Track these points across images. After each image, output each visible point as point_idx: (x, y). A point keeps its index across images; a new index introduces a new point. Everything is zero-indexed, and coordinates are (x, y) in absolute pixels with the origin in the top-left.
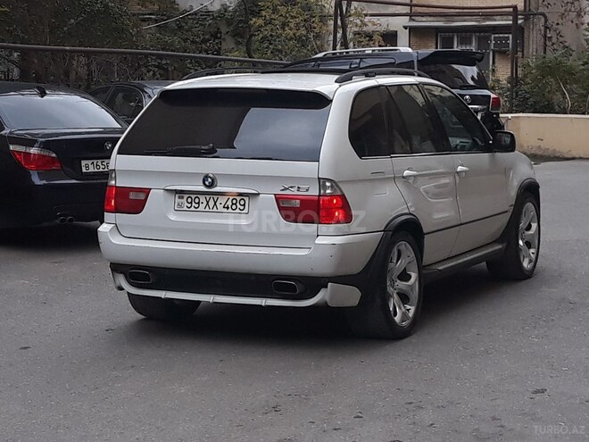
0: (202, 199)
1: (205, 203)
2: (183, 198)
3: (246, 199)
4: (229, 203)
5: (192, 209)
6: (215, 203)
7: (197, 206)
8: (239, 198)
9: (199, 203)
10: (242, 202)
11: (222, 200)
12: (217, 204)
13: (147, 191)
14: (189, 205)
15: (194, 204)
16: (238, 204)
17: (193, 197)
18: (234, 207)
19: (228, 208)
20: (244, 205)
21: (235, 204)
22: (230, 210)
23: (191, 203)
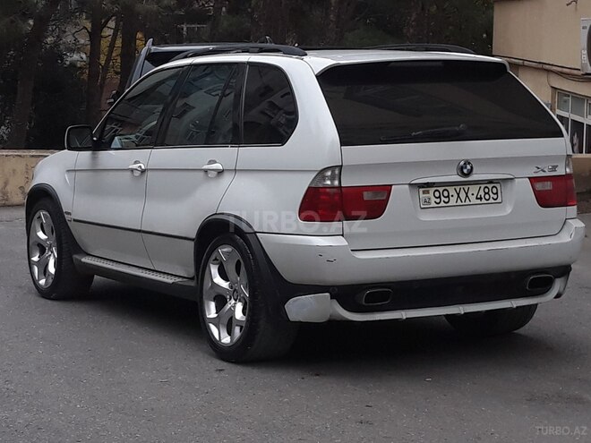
0: (451, 190)
1: (456, 196)
2: (428, 192)
3: (498, 186)
4: (482, 193)
5: (442, 204)
6: (467, 194)
7: (446, 200)
8: (490, 186)
9: (448, 197)
10: (495, 190)
11: (474, 189)
12: (469, 195)
13: (387, 189)
14: (438, 200)
15: (443, 198)
16: (490, 193)
17: (441, 189)
18: (487, 197)
19: (481, 199)
20: (497, 193)
21: (488, 193)
22: (484, 201)
23: (440, 197)
